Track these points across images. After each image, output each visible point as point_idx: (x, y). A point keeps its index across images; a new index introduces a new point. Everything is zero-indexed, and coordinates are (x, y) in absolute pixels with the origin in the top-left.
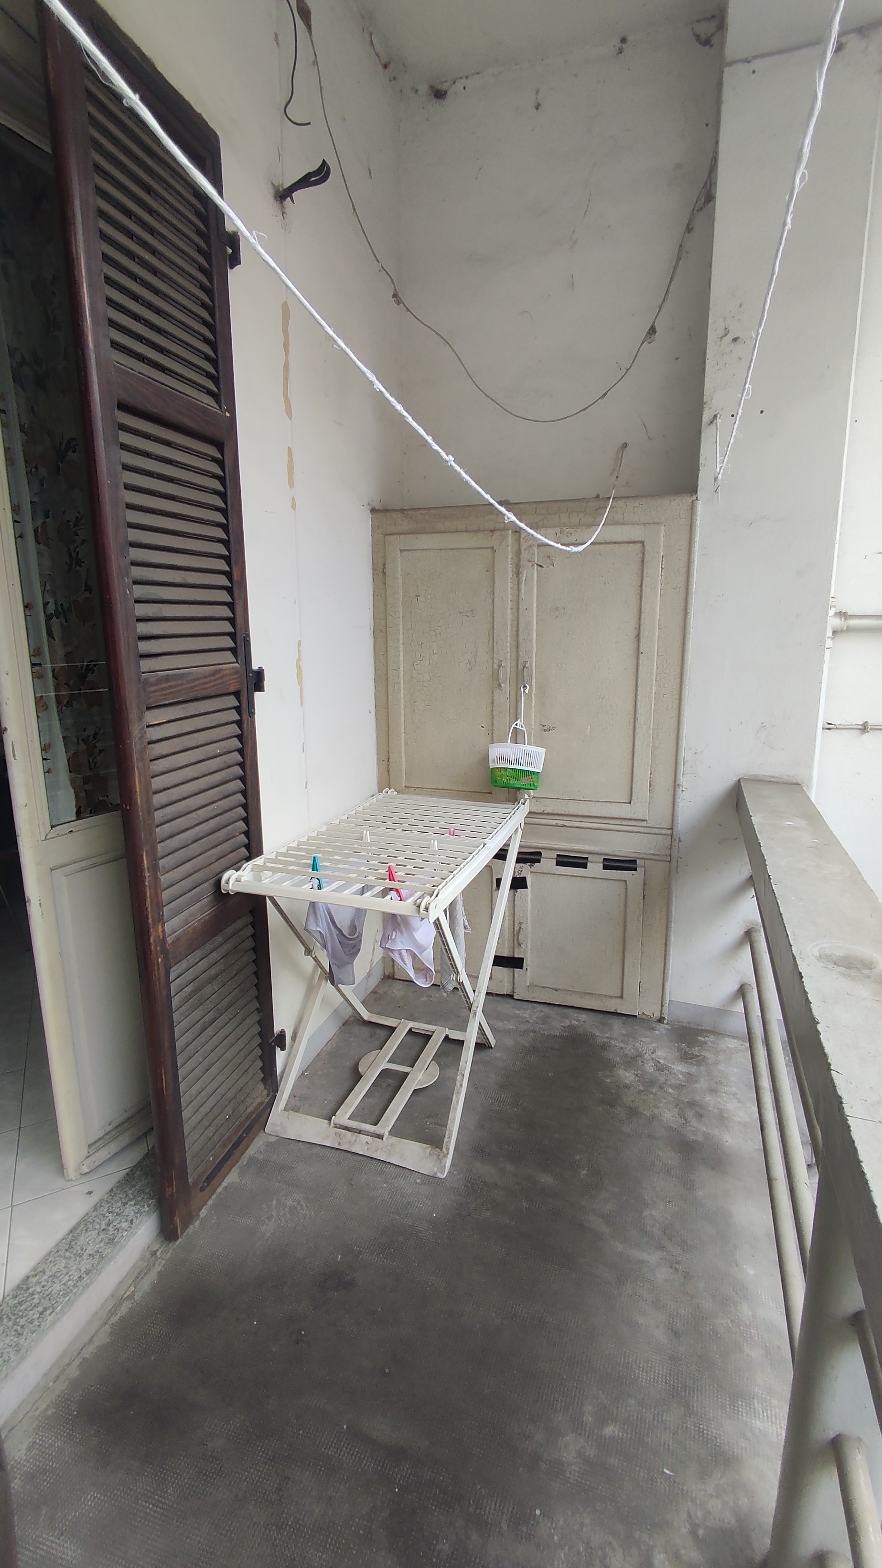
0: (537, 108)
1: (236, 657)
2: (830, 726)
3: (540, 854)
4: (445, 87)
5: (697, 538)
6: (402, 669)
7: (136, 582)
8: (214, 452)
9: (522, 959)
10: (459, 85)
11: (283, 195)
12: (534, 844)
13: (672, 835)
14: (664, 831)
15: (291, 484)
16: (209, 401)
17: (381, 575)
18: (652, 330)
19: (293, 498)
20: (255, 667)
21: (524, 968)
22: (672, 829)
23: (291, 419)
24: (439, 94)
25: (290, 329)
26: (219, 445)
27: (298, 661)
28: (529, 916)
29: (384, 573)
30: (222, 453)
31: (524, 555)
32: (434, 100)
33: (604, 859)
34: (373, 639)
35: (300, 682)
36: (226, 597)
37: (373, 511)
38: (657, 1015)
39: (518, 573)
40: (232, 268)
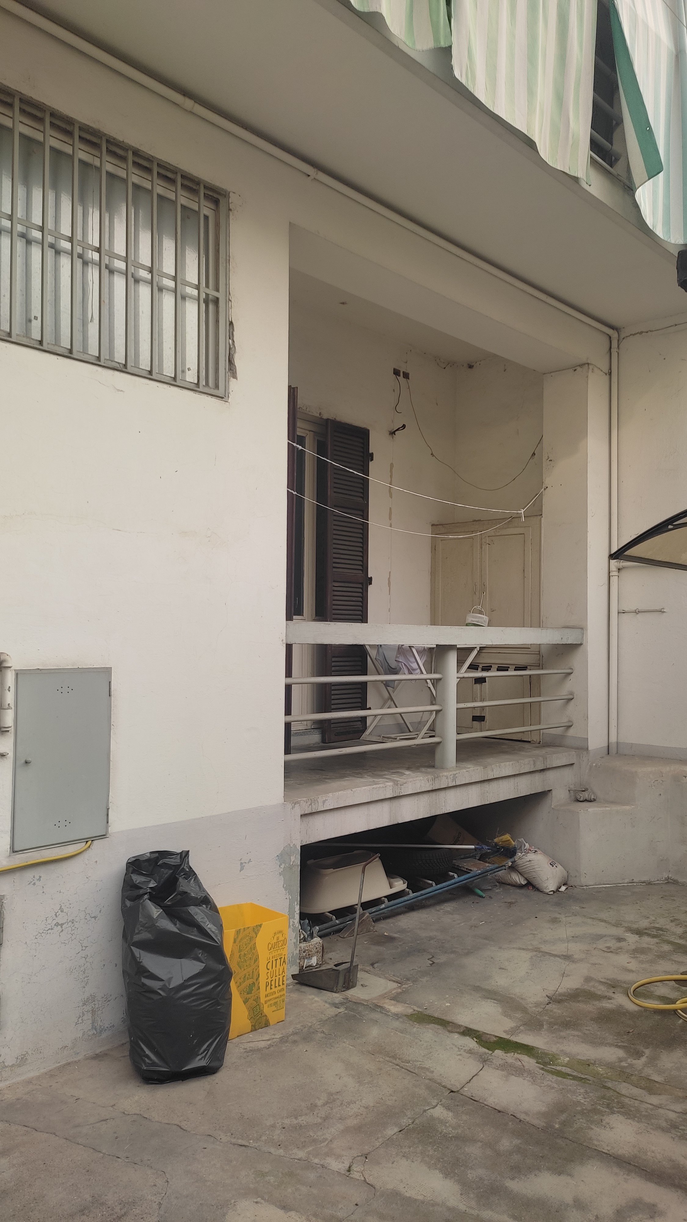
0: (505, 371)
1: (363, 572)
2: (624, 611)
3: (491, 666)
4: (473, 364)
5: (543, 532)
6: (440, 588)
7: (334, 548)
8: (361, 513)
9: (484, 716)
10: (478, 363)
11: (393, 433)
12: (488, 662)
13: (539, 654)
14: (536, 653)
15: (390, 519)
16: (361, 499)
17: (434, 550)
18: (534, 454)
19: (391, 524)
20: (369, 576)
21: (485, 721)
22: (539, 651)
23: (391, 498)
24: (471, 367)
25: (393, 470)
26: (363, 511)
27: (389, 579)
28: (487, 696)
29: (435, 549)
30: (363, 513)
31: (483, 540)
32: (469, 369)
33: (516, 667)
34: (430, 576)
35: (389, 586)
36: (361, 554)
37: (432, 525)
38: (538, 741)
39: (481, 548)
40: (371, 461)
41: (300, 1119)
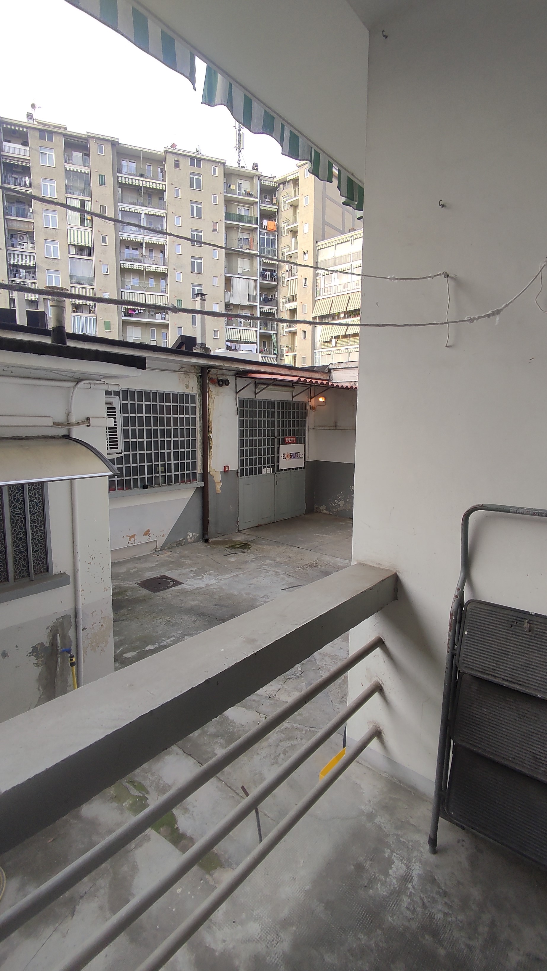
41: (289, 745)
